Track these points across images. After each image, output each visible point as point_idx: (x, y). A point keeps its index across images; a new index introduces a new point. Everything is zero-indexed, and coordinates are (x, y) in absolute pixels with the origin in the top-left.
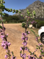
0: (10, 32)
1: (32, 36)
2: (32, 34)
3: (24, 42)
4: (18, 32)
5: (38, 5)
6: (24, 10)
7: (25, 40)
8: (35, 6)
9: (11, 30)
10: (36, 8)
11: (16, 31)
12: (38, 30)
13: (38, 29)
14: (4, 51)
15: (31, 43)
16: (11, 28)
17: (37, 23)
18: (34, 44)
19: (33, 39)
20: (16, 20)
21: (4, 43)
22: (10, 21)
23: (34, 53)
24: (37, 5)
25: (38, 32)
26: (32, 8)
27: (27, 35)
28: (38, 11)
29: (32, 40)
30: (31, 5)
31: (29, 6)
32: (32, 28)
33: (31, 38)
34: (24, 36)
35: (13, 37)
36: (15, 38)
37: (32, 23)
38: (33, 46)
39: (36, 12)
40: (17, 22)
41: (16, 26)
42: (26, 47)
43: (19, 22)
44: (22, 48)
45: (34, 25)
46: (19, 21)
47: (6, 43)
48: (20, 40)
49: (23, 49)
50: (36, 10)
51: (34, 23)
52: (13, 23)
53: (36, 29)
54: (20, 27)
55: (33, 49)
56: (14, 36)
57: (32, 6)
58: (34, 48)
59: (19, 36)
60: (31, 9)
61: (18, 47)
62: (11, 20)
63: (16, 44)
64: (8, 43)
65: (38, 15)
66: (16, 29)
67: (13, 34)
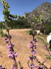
0: (14, 39)
1: (39, 43)
2: (40, 41)
3: (32, 51)
4: (23, 39)
5: (47, 7)
6: (30, 14)
7: (33, 49)
8: (42, 9)
9: (15, 36)
10: (44, 10)
11: (21, 38)
12: (46, 37)
13: (46, 35)
14: (7, 61)
15: (38, 52)
16: (15, 34)
17: (45, 28)
18: (42, 53)
19: (41, 47)
20: (21, 25)
21: (11, 54)
22: (14, 27)
23: (43, 63)
24: (45, 7)
25: (46, 39)
26: (40, 11)
27: (35, 43)
28: (46, 14)
29: (40, 49)
30: (38, 7)
31: (36, 9)
32: (39, 34)
33: (38, 46)
34: (32, 45)
35: (17, 45)
36: (20, 46)
37: (39, 28)
38: (40, 55)
39: (44, 16)
40: (22, 27)
41: (21, 32)
42: (34, 57)
43: (24, 28)
44: (30, 58)
45: (42, 31)
46: (24, 26)
47: (13, 54)
48: (25, 48)
49: (32, 58)
50: (44, 13)
51: (42, 28)
52: (17, 29)
53: (44, 35)
54: (25, 33)
55: (40, 59)
56: (19, 43)
57: (39, 9)
58: (42, 57)
59: (25, 43)
60: (38, 12)
61: (23, 57)
62: (15, 25)
63: (21, 53)
64: (15, 53)
65: (47, 19)
66: (21, 35)
67: (18, 41)
